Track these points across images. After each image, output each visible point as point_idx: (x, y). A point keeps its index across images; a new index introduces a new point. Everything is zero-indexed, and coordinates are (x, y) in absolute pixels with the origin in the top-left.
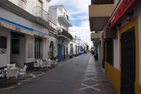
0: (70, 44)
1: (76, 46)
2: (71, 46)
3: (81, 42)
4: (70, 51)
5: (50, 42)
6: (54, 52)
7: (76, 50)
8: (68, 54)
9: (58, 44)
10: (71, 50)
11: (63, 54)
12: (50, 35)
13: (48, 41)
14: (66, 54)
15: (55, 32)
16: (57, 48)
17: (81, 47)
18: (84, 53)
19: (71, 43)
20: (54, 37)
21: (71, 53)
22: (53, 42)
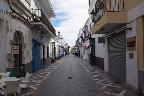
0: (52, 42)
1: (58, 45)
2: (52, 45)
3: (63, 41)
4: (52, 53)
5: (13, 32)
6: (25, 55)
7: (59, 51)
8: (49, 56)
9: (33, 40)
10: (52, 51)
11: (42, 57)
12: (14, 17)
13: (7, 28)
14: (46, 56)
15: (28, 16)
16: (31, 47)
17: (63, 48)
18: (65, 55)
19: (52, 40)
20: (25, 24)
21: (52, 55)
22: (22, 34)
